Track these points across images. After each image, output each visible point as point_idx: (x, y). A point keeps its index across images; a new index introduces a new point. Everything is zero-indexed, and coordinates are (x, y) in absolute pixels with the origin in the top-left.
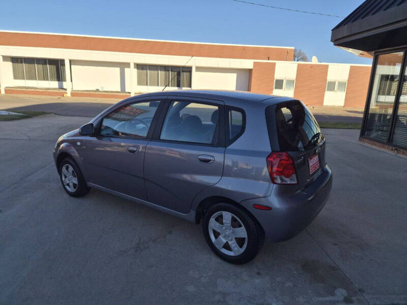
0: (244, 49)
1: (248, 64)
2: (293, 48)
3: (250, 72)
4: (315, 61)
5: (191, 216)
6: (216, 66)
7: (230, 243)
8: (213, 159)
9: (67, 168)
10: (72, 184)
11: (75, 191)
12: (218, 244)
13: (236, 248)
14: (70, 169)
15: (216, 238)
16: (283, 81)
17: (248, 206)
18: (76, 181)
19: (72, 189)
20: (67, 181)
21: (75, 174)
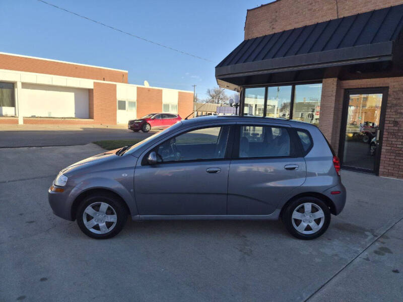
0: (76, 68)
1: (88, 84)
2: (127, 72)
3: (89, 92)
4: (146, 85)
5: (275, 215)
6: (50, 83)
7: (310, 224)
8: (297, 166)
9: (93, 207)
10: (104, 223)
11: (110, 230)
12: (301, 229)
13: (316, 227)
14: (104, 206)
15: (297, 226)
16: (125, 102)
17: (328, 194)
18: (113, 219)
19: (104, 230)
20: (94, 222)
21: (112, 210)
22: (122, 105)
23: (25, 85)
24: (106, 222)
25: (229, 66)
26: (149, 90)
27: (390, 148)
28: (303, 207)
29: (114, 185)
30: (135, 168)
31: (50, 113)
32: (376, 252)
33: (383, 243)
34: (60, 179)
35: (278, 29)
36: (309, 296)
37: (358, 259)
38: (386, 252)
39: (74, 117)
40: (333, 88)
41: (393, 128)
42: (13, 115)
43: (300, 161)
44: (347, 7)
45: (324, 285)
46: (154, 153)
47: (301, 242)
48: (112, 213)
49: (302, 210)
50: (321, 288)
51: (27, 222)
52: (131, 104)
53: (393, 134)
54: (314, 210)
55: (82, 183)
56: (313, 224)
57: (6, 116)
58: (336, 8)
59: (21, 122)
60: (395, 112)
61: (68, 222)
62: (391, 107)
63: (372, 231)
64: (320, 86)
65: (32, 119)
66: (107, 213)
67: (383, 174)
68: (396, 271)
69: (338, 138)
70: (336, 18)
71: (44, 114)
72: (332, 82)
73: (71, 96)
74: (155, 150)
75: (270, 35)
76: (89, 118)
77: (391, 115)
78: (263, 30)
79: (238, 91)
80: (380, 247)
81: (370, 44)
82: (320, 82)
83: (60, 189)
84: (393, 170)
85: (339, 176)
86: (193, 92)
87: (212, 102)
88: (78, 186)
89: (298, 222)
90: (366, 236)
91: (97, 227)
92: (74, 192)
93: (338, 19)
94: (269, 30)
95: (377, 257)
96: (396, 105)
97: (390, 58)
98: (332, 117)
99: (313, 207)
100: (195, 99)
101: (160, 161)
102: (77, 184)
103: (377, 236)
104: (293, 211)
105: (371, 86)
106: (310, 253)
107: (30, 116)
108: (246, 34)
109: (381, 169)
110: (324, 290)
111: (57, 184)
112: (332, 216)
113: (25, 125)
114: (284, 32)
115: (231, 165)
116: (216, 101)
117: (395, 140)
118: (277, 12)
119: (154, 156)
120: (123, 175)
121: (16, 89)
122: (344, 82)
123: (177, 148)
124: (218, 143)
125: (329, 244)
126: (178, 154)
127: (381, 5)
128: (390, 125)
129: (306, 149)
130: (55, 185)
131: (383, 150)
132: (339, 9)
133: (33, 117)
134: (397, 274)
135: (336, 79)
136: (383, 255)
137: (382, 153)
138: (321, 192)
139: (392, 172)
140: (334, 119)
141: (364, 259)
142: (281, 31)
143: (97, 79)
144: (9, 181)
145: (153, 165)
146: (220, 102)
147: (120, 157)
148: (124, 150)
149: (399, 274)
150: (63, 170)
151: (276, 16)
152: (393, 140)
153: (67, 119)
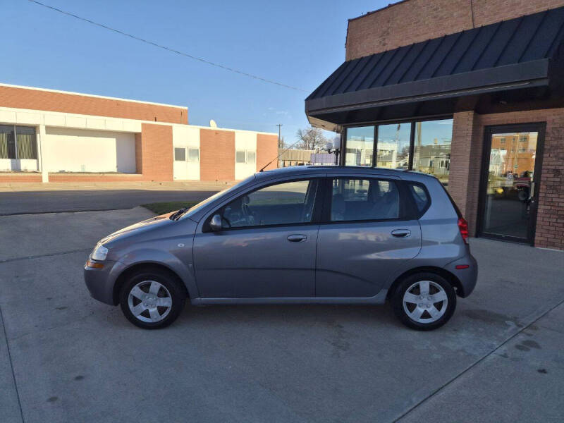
1: (134, 126)
2: (186, 108)
3: (136, 139)
4: (213, 126)
5: (380, 297)
6: (83, 126)
7: (428, 310)
8: (409, 232)
9: (141, 288)
10: (156, 309)
11: (163, 318)
12: (415, 316)
13: (436, 314)
14: (155, 286)
15: (411, 311)
16: (184, 150)
17: (451, 269)
18: (167, 302)
19: (156, 317)
20: (142, 307)
21: (166, 292)
22: (180, 155)
23: (51, 130)
24: (158, 307)
25: (324, 98)
26: (217, 133)
27: (549, 207)
28: (418, 287)
29: (169, 259)
30: (194, 236)
31: (83, 167)
32: (518, 347)
33: (529, 335)
34: (98, 252)
35: (391, 45)
36: (421, 400)
37: (492, 356)
38: (532, 346)
39: (115, 170)
40: (468, 125)
41: (552, 179)
42: (35, 169)
43: (414, 224)
44: (486, 13)
45: (442, 388)
46: (218, 216)
47: (416, 334)
48: (166, 296)
49: (416, 291)
50: (438, 391)
51: (57, 308)
52: (193, 152)
53: (554, 188)
54: (433, 290)
55: (126, 256)
56: (432, 309)
57: (26, 171)
58: (470, 14)
59: (45, 179)
60: (556, 156)
61: (110, 307)
62: (549, 150)
63: (515, 319)
64: (450, 122)
65: (60, 175)
66: (159, 296)
67: (540, 245)
68: (543, 371)
69: (476, 195)
70: (471, 28)
71: (76, 168)
72: (467, 117)
73: (111, 143)
74: (220, 212)
75: (379, 54)
76: (137, 173)
77: (550, 161)
78: (371, 46)
79: (338, 132)
80: (524, 340)
81: (517, 64)
82: (450, 117)
83: (98, 264)
84: (554, 238)
85: (468, 244)
86: (277, 135)
87: (305, 147)
88: (122, 260)
89: (412, 307)
90: (508, 326)
91: (146, 314)
92: (116, 268)
93: (474, 29)
94: (378, 46)
95: (519, 353)
96: (557, 147)
97: (545, 83)
98: (468, 166)
99: (431, 286)
100: (280, 143)
101: (228, 226)
102: (119, 259)
103: (522, 326)
104: (405, 291)
105: (522, 122)
106: (427, 347)
107: (58, 171)
108: (348, 53)
109: (538, 238)
110: (441, 394)
111: (94, 257)
112: (459, 299)
113: (51, 183)
114: (399, 49)
115: (321, 231)
116: (311, 146)
117: (557, 196)
118: (389, 22)
119: (218, 219)
120: (179, 245)
121: (38, 135)
122: (484, 116)
123: (250, 210)
124: (306, 203)
125: (454, 336)
126: (251, 217)
127: (534, 9)
128: (548, 175)
129: (421, 208)
130: (93, 259)
131: (539, 211)
132: (475, 16)
133: (61, 172)
134: (543, 374)
135: (471, 113)
136: (527, 350)
137: (538, 215)
138: (442, 267)
139: (553, 240)
140: (470, 169)
141: (501, 355)
142: (395, 48)
143: (147, 119)
144: (32, 257)
145: (218, 231)
146: (316, 147)
147: (175, 223)
148: (181, 213)
149: (546, 375)
150: (102, 240)
151: (389, 28)
152: (553, 196)
153: (106, 175)
